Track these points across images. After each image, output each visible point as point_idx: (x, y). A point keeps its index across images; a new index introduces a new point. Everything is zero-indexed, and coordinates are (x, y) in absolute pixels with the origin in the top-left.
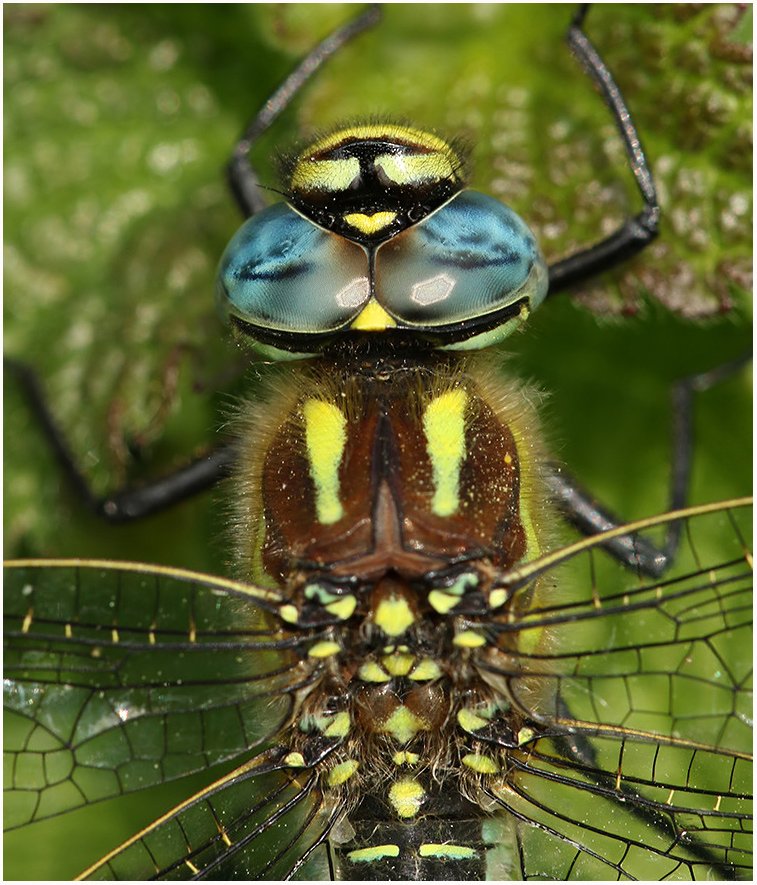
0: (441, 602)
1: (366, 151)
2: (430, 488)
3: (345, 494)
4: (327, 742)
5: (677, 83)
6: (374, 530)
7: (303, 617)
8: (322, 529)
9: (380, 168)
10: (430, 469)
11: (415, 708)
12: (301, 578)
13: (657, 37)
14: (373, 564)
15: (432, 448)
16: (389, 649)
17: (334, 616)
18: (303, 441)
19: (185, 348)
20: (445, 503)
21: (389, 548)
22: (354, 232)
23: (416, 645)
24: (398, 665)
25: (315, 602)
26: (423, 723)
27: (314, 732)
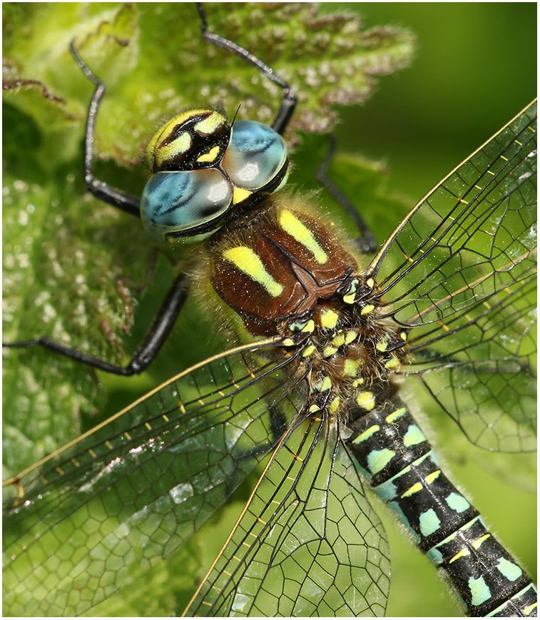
0: (349, 299)
1: (189, 127)
2: (311, 255)
3: (277, 279)
4: (325, 393)
5: (253, 36)
6: (303, 286)
7: (295, 340)
8: (278, 299)
9: (198, 131)
10: (303, 247)
11: (354, 357)
12: (283, 324)
13: (234, 20)
14: (311, 300)
15: (298, 238)
16: (334, 335)
17: (308, 332)
18: (237, 270)
19: (119, 277)
20: (321, 257)
21: (314, 289)
22: (206, 164)
23: (344, 327)
24: (339, 341)
25: (297, 331)
26: (361, 362)
27: (317, 392)
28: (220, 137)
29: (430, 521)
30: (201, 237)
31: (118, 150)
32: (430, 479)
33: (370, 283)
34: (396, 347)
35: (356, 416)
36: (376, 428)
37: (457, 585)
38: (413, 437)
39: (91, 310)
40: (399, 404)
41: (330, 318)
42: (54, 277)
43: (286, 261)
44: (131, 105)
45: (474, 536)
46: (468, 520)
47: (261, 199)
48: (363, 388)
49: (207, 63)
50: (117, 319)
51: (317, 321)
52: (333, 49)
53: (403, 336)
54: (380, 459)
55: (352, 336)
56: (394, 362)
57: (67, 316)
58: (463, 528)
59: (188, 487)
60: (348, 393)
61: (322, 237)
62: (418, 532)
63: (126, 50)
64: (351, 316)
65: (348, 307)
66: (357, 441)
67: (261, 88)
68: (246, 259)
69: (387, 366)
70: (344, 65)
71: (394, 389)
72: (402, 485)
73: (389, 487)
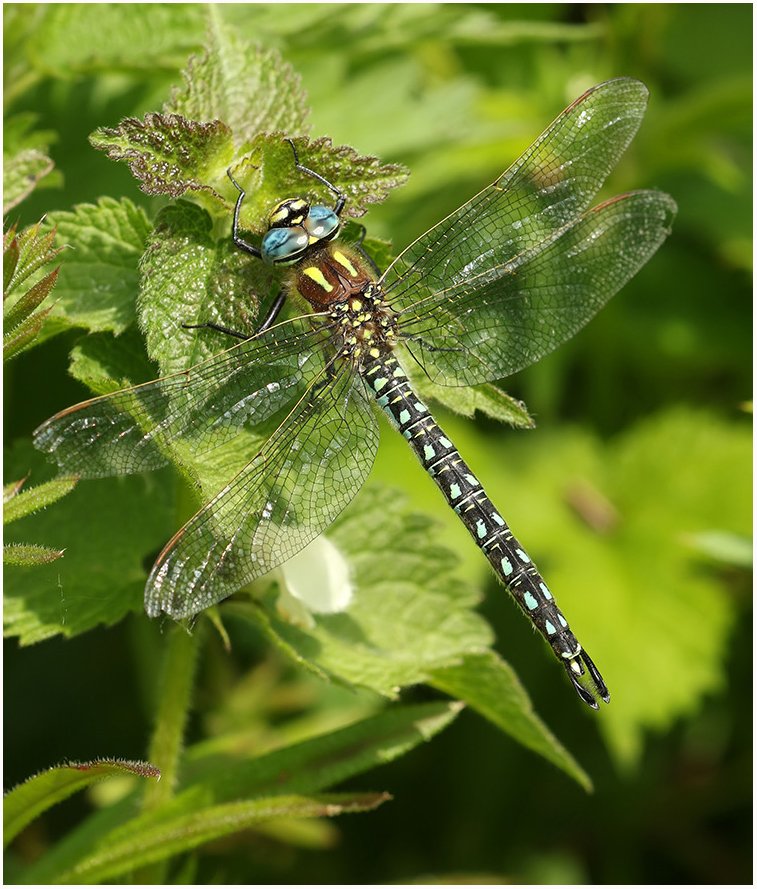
0: (368, 295)
1: (287, 206)
2: (349, 272)
3: (330, 283)
4: (352, 345)
6: (344, 287)
8: (330, 293)
9: (292, 208)
10: (345, 268)
11: (370, 329)
14: (348, 294)
15: (343, 264)
17: (345, 311)
18: (310, 278)
19: (252, 290)
20: (354, 273)
21: (349, 289)
22: (295, 224)
23: (364, 311)
24: (361, 318)
25: (339, 309)
26: (373, 331)
27: (348, 344)
28: (304, 211)
29: (405, 416)
30: (292, 262)
31: (252, 226)
32: (407, 394)
33: (379, 288)
34: (392, 323)
35: (368, 361)
36: (379, 367)
37: (418, 450)
38: (398, 373)
39: (237, 308)
40: (392, 356)
41: (357, 305)
42: (218, 293)
43: (335, 274)
44: (259, 206)
45: (428, 425)
46: (426, 416)
47: (323, 243)
48: (373, 346)
49: (300, 183)
50: (249, 312)
51: (350, 306)
52: (366, 175)
53: (396, 319)
54: (380, 383)
55: (368, 317)
56: (390, 333)
57: (224, 312)
58: (423, 420)
59: (277, 385)
60: (366, 347)
61: (355, 265)
62: (399, 422)
63: (257, 171)
64: (368, 305)
65: (367, 299)
66: (369, 374)
67: (328, 195)
68: (315, 274)
69: (387, 334)
70: (372, 184)
71: (390, 349)
72: (392, 397)
73: (385, 399)
